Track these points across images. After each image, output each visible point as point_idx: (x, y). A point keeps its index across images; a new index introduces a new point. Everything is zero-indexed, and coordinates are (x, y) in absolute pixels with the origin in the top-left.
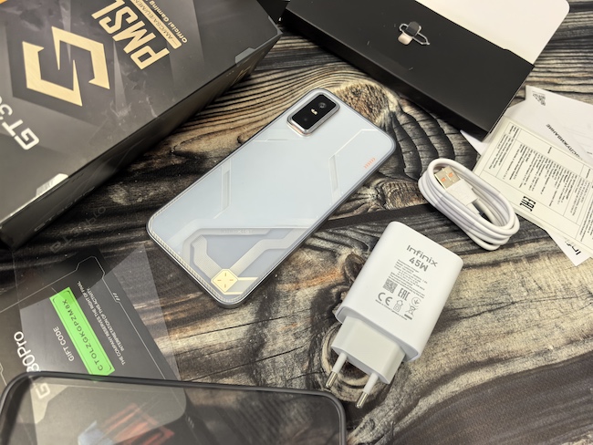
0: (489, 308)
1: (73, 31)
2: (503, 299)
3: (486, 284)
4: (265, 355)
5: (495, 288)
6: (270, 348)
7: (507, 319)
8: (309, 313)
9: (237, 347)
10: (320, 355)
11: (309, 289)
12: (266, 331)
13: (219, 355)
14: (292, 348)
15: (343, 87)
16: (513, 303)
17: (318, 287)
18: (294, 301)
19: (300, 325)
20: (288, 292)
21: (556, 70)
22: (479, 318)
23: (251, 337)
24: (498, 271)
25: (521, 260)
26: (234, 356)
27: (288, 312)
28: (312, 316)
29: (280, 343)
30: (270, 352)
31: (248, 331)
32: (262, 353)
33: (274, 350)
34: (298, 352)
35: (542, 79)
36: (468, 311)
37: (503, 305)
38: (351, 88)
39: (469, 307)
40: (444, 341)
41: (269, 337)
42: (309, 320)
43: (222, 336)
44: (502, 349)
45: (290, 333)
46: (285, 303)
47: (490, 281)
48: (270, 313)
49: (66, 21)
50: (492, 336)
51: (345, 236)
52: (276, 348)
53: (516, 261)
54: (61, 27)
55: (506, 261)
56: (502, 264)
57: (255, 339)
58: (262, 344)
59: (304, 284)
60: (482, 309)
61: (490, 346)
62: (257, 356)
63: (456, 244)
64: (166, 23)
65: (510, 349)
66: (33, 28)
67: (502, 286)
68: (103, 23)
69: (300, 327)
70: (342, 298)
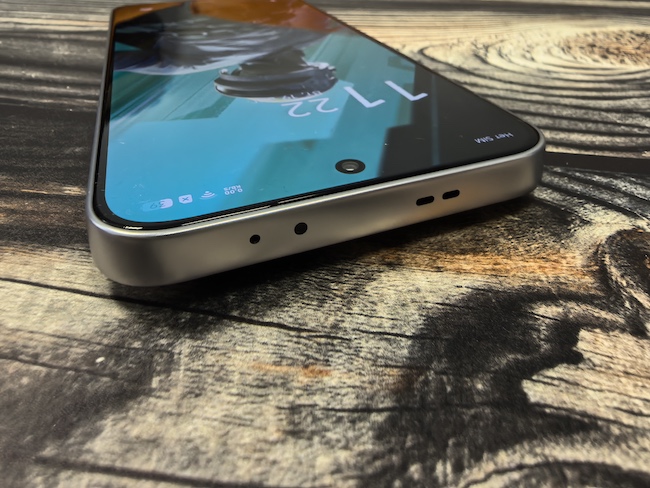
8: (403, 349)
9: (35, 359)
11: (436, 276)
12: (184, 347)
17: (479, 281)
23: (111, 351)
27: (319, 319)
28: (413, 369)
30: (131, 445)
32: (94, 433)
41: (180, 374)
42: (392, 376)
43: (26, 308)
45: (278, 398)
46: (322, 287)
51: (616, 191)
52: (171, 433)
57: (120, 359)
58: (129, 391)
62: (62, 434)
69: (334, 391)
70: (581, 346)
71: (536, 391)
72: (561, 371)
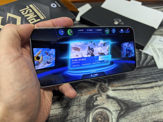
0: (151, 102)
1: (13, 14)
2: (156, 99)
3: (150, 94)
4: (69, 118)
5: (153, 95)
6: (71, 116)
7: (159, 107)
9: (58, 115)
10: (89, 119)
11: (86, 96)
12: (69, 110)
13: (51, 118)
14: (79, 116)
16: (160, 101)
17: (89, 95)
18: (80, 100)
19: (82, 108)
20: (78, 97)
22: (148, 106)
23: (64, 112)
24: (153, 90)
25: (161, 86)
26: (57, 119)
27: (78, 104)
28: (86, 105)
29: (74, 114)
30: (71, 118)
31: (63, 110)
32: (67, 118)
33: (72, 117)
34: (81, 118)
36: (144, 104)
37: (156, 102)
39: (144, 102)
40: (136, 114)
41: (70, 112)
42: (85, 106)
43: (53, 111)
44: (159, 118)
45: (78, 111)
46: (77, 100)
47: (151, 93)
48: (71, 104)
49: (12, 11)
50: (154, 113)
52: (73, 116)
53: (159, 86)
54: (10, 13)
55: (156, 86)
56: (154, 88)
57: (65, 113)
58: (68, 115)
59: (84, 94)
60: (149, 103)
61: (154, 117)
62: (65, 119)
63: (137, 81)
64: (41, 13)
65: (162, 118)
66: (2, 13)
67: (156, 95)
68: (22, 12)
69: (82, 109)
70: (97, 99)
71: (95, 104)
72: (96, 101)
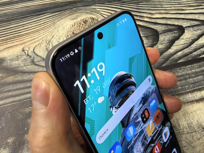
15: (79, 19)
21: (183, 3)
35: (176, 8)
38: (83, 20)
